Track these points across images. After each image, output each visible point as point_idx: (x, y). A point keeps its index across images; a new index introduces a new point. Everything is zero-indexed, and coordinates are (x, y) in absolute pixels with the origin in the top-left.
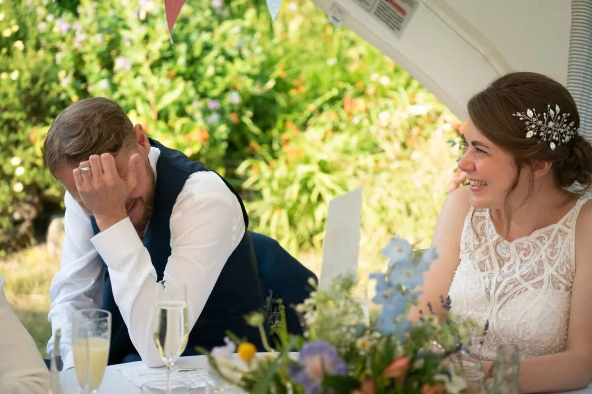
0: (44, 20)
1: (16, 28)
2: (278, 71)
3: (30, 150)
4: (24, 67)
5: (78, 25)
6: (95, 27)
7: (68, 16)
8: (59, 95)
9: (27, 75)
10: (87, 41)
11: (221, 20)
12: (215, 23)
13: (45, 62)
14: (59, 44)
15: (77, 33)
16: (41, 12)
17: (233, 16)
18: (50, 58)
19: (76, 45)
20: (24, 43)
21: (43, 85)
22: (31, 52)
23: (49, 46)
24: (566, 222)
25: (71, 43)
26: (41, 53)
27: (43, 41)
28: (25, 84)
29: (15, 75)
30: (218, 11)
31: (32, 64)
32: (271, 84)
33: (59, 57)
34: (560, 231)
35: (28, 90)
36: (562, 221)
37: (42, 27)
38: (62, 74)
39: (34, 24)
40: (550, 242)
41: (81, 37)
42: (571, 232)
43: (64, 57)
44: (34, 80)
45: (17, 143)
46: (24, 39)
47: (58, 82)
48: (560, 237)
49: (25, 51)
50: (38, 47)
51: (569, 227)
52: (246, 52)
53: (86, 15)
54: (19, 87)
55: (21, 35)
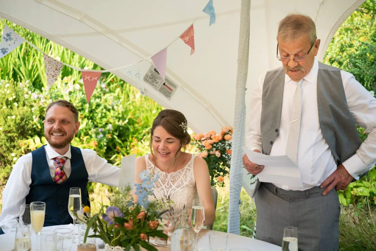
0: (27, 94)
1: (14, 97)
2: (130, 116)
3: (20, 150)
4: (18, 114)
5: (42, 96)
6: (49, 96)
7: (37, 91)
8: (33, 125)
9: (19, 117)
10: (46, 102)
11: (105, 93)
12: (102, 95)
13: (27, 111)
14: (33, 104)
15: (41, 99)
16: (26, 90)
17: (110, 91)
18: (29, 110)
19: (41, 104)
20: (18, 103)
21: (26, 121)
22: (21, 107)
23: (29, 105)
24: (189, 165)
25: (38, 103)
26: (25, 108)
27: (26, 103)
28: (18, 121)
29: (14, 117)
30: (104, 89)
31: (21, 113)
32: (127, 121)
33: (33, 109)
34: (187, 169)
35: (19, 123)
36: (187, 165)
37: (26, 96)
38: (34, 117)
39: (22, 95)
40: (184, 173)
41: (43, 100)
42: (192, 169)
43: (35, 109)
44: (22, 119)
45: (14, 147)
46: (17, 102)
47: (33, 120)
48: (187, 171)
49: (18, 107)
50: (24, 105)
51: (191, 167)
52: (115, 107)
53: (45, 91)
54: (15, 122)
55: (17, 100)
